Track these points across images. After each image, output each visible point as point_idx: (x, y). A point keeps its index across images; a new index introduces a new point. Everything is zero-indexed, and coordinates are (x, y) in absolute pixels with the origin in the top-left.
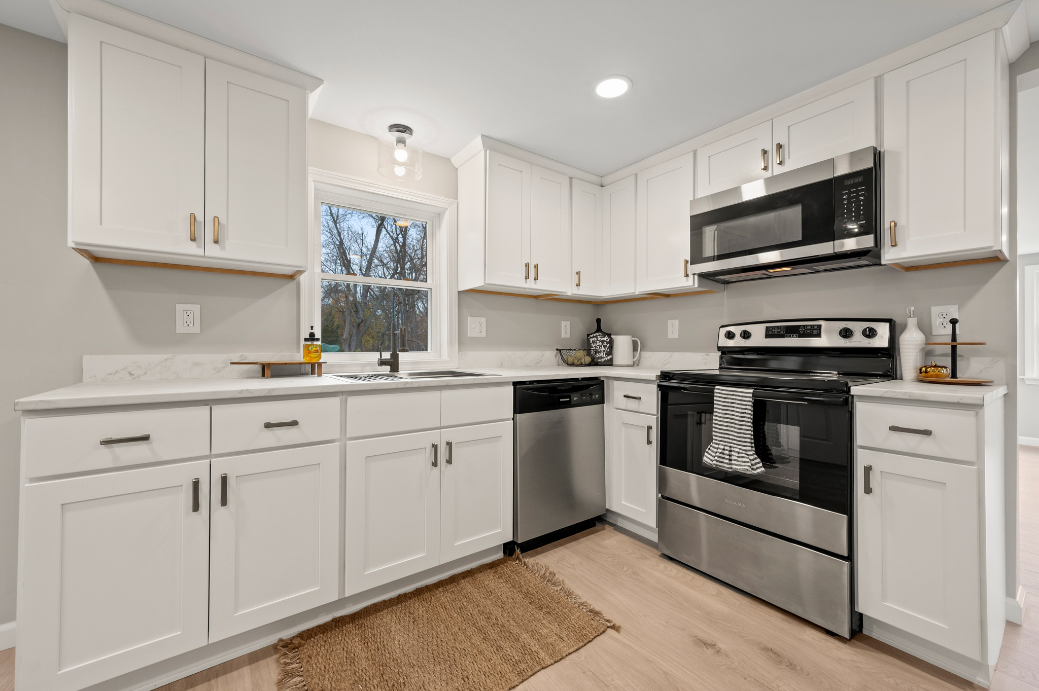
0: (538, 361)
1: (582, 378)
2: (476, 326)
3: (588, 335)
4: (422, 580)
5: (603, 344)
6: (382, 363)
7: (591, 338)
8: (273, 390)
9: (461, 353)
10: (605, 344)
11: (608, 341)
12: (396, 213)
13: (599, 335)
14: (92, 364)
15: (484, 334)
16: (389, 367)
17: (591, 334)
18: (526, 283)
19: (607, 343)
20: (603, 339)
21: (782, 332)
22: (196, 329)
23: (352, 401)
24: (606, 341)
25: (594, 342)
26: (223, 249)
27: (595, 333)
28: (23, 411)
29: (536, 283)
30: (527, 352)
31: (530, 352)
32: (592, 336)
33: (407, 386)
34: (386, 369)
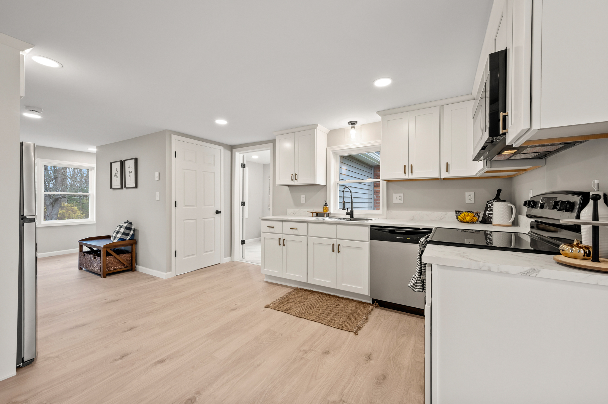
0: (442, 218)
1: (423, 228)
2: (397, 198)
3: (488, 202)
4: (337, 294)
6: (347, 214)
7: (489, 203)
8: (292, 219)
9: (388, 211)
12: (365, 152)
14: (289, 211)
15: (402, 202)
16: (350, 216)
17: (490, 201)
18: (405, 175)
22: (304, 202)
23: (310, 225)
26: (298, 181)
27: (493, 200)
28: (262, 219)
29: (412, 175)
30: (432, 212)
31: (434, 212)
32: (490, 202)
33: (324, 222)
34: (349, 216)
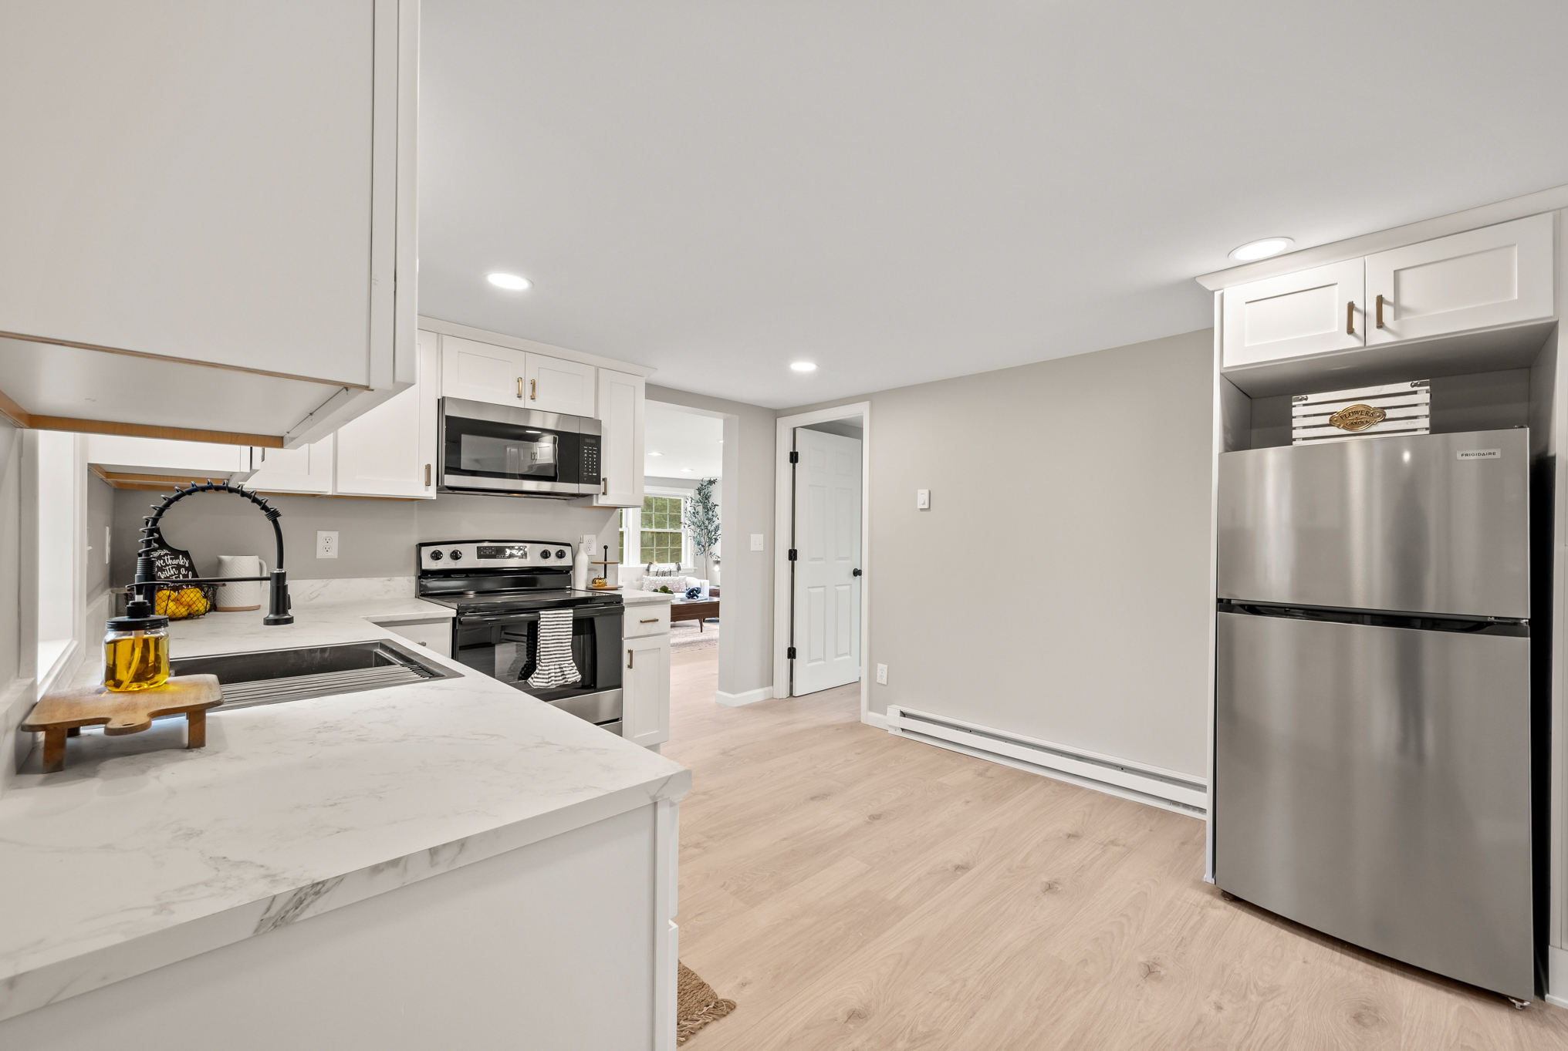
5: (180, 573)
10: (183, 571)
11: (187, 565)
13: (166, 554)
19: (187, 569)
20: (175, 562)
21: (493, 553)
24: (184, 566)
25: (161, 569)
